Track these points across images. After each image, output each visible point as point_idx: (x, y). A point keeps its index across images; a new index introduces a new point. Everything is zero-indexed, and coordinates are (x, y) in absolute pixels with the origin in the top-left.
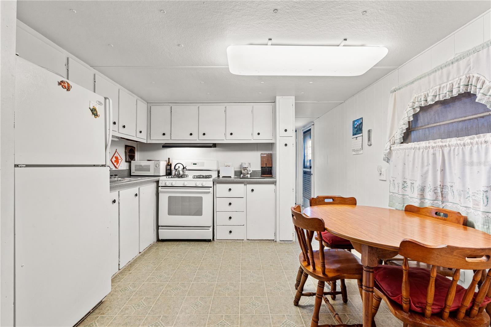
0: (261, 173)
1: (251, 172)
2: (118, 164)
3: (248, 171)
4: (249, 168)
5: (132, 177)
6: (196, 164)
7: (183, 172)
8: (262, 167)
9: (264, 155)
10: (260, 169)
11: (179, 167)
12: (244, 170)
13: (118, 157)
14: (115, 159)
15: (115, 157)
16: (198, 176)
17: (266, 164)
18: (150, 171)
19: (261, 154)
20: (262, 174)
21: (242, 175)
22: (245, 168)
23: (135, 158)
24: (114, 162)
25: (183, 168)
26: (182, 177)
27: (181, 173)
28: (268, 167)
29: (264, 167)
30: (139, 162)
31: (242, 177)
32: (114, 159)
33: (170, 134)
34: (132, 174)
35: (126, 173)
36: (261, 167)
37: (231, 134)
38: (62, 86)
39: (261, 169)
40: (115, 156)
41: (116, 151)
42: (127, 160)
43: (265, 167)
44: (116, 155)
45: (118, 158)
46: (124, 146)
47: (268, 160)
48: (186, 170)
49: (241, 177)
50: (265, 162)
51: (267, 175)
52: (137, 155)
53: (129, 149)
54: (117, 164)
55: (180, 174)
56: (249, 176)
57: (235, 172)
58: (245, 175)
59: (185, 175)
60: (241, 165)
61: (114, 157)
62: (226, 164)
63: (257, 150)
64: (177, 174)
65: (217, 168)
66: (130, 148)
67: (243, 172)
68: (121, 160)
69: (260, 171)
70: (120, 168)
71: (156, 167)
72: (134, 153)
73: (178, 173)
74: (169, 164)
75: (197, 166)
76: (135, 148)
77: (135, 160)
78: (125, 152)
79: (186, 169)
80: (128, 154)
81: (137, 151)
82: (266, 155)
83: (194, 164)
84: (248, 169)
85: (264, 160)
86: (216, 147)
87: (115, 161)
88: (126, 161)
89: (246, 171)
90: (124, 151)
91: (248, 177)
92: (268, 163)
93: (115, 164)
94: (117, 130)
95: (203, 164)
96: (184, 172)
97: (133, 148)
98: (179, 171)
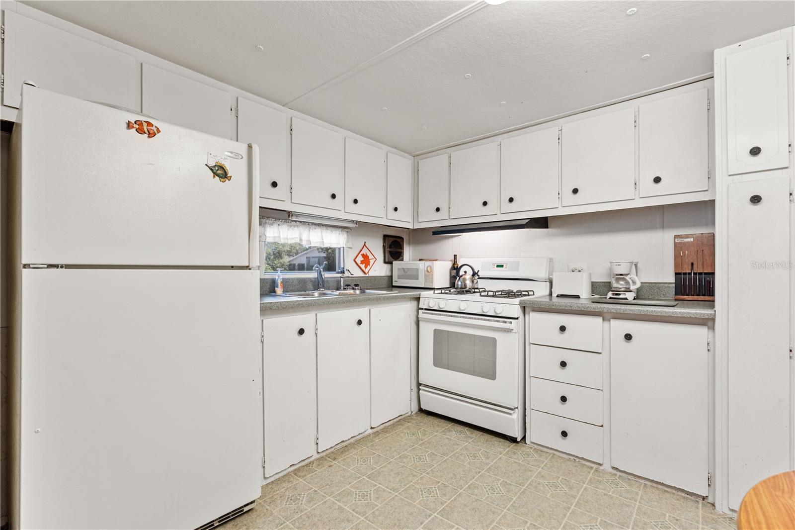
0: (674, 289)
1: (638, 285)
2: (369, 267)
3: (628, 283)
4: (633, 275)
5: (394, 289)
6: (502, 266)
7: (473, 282)
8: (680, 274)
9: (686, 240)
10: (672, 279)
11: (465, 272)
12: (618, 280)
13: (369, 254)
14: (363, 259)
15: (362, 255)
16: (496, 292)
17: (692, 264)
18: (418, 279)
19: (676, 237)
20: (676, 294)
21: (610, 295)
22: (621, 275)
23: (403, 256)
24: (359, 263)
25: (472, 273)
26: (468, 292)
27: (469, 284)
28: (700, 274)
29: (685, 274)
30: (413, 262)
31: (610, 298)
32: (360, 259)
33: (448, 208)
34: (393, 284)
35: (385, 283)
36: (676, 274)
37: (575, 191)
38: (136, 130)
39: (676, 280)
40: (362, 253)
41: (365, 245)
42: (387, 260)
43: (690, 274)
44: (365, 251)
45: (368, 257)
46: (382, 236)
47: (700, 253)
48: (478, 278)
49: (608, 298)
50: (688, 261)
51: (696, 297)
52: (408, 252)
53: (391, 242)
54: (366, 267)
55: (465, 285)
56: (630, 296)
57: (592, 285)
58: (620, 295)
59: (477, 289)
60: (611, 269)
61: (360, 255)
62: (572, 267)
63: (663, 227)
64: (461, 285)
65: (547, 275)
66: (392, 239)
67: (615, 285)
68: (375, 259)
69: (672, 283)
70: (372, 273)
71: (428, 271)
72: (402, 247)
73: (463, 284)
74: (454, 267)
75: (505, 271)
76: (402, 239)
77: (402, 260)
78: (384, 247)
79: (478, 276)
80: (387, 249)
81: (409, 244)
82: (692, 240)
83: (498, 266)
84: (627, 278)
85: (684, 254)
86: (547, 228)
87: (362, 262)
88: (385, 262)
89: (622, 283)
90: (382, 245)
91: (626, 299)
92: (700, 263)
93: (363, 266)
94: (341, 208)
95: (516, 266)
96: (475, 281)
97: (398, 240)
98: (465, 280)
